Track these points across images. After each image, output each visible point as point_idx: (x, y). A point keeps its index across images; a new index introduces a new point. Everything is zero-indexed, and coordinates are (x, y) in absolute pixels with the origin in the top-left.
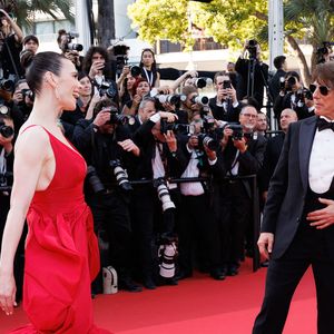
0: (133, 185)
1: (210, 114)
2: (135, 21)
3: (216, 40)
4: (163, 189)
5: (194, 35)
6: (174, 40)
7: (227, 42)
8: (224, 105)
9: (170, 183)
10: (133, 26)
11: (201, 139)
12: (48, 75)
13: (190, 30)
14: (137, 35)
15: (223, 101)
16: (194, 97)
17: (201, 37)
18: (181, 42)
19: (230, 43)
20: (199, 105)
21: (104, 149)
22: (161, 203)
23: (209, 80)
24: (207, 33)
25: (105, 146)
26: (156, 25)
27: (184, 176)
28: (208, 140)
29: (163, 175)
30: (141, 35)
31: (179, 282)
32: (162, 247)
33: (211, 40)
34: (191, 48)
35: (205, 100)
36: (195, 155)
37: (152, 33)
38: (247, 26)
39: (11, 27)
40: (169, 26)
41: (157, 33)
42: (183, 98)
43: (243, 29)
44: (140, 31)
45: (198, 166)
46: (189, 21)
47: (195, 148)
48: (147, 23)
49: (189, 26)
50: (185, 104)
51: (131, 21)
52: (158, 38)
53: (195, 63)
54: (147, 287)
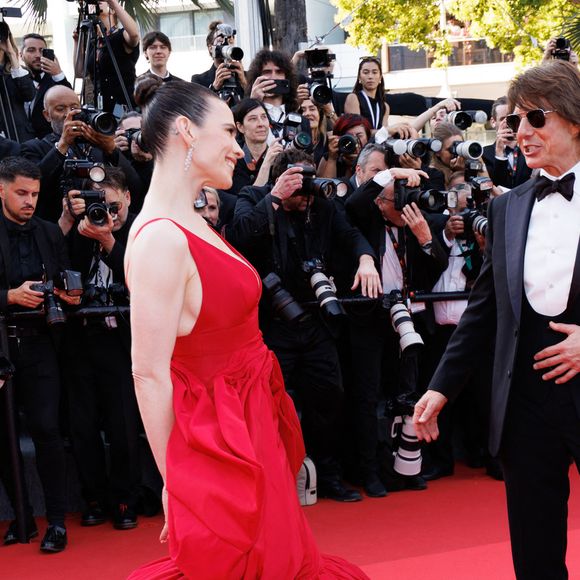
0: (346, 306)
1: (486, 174)
2: (341, 9)
3: (491, 45)
4: (400, 310)
5: (451, 36)
6: (415, 45)
7: (510, 47)
8: (511, 158)
9: (414, 301)
10: (338, 19)
11: (468, 221)
12: (179, 123)
13: (442, 27)
14: (346, 35)
15: (508, 151)
16: (455, 144)
17: (463, 39)
18: (427, 48)
19: (517, 50)
20: (465, 158)
21: (290, 240)
22: (398, 337)
23: (480, 115)
24: (475, 32)
25: (292, 234)
26: (380, 17)
27: (438, 288)
28: (481, 222)
29: (399, 286)
30: (353, 36)
31: (430, 485)
32: (398, 420)
33: (481, 44)
34: (444, 59)
35: (475, 149)
36: (457, 251)
37: (373, 31)
38: (549, 16)
39: (116, 17)
40: (403, 18)
41: (383, 31)
42: (436, 145)
43: (540, 24)
44: (350, 28)
45: (465, 270)
46: (442, 10)
47: (459, 237)
48: (363, 13)
49: (442, 18)
50: (438, 155)
51: (335, 10)
52: (384, 41)
53: (452, 87)
54: (371, 494)
